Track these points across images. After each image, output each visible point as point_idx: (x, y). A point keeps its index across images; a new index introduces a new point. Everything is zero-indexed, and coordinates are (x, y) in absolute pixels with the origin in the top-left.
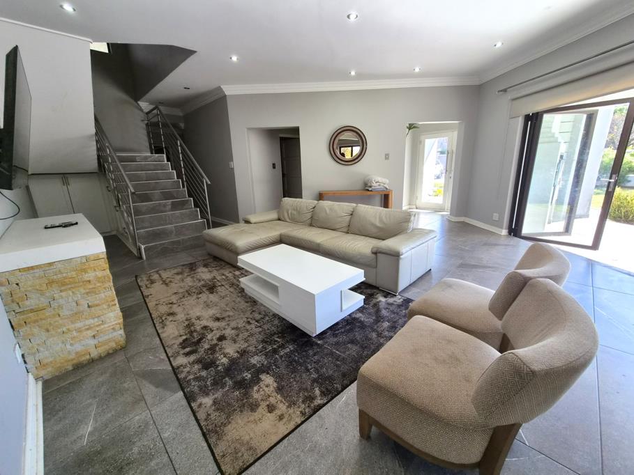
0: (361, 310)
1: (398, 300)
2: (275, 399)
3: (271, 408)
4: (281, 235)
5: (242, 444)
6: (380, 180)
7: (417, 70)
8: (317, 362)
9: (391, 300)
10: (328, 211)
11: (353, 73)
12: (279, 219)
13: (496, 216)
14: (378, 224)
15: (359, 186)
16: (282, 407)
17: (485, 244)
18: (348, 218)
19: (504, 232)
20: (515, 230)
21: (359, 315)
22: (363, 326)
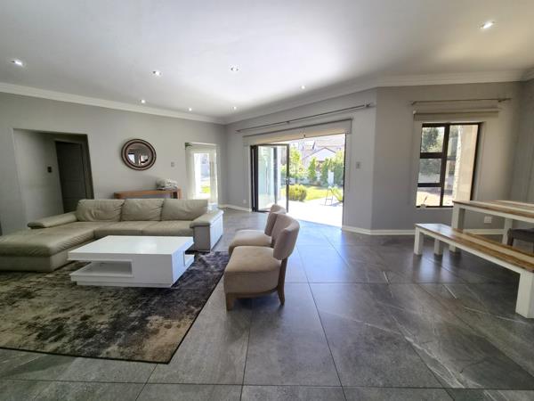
0: (193, 265)
1: (212, 254)
2: (167, 322)
3: (169, 327)
4: (94, 232)
5: (162, 347)
6: (171, 181)
7: (190, 110)
8: (182, 297)
9: (208, 255)
10: (139, 206)
11: (143, 102)
12: (78, 221)
13: (245, 202)
14: (186, 210)
15: (151, 186)
16: (176, 323)
17: (243, 217)
18: (159, 210)
19: (250, 210)
20: (255, 209)
21: (193, 268)
22: (199, 272)
